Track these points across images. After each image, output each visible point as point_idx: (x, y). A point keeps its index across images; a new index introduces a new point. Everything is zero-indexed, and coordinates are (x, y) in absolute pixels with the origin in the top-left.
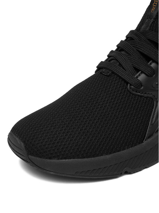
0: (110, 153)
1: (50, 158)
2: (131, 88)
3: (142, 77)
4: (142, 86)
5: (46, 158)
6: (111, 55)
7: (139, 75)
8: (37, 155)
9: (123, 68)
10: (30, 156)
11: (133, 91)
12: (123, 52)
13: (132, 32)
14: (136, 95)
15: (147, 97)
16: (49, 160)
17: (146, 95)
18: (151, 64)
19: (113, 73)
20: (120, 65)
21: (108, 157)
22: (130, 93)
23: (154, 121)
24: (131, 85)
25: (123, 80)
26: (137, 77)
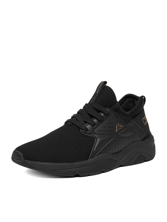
0: (69, 162)
1: (36, 161)
2: (82, 131)
3: (88, 126)
4: (88, 130)
5: (34, 161)
6: (74, 117)
7: (87, 125)
8: (29, 160)
9: (79, 121)
10: (25, 160)
11: (83, 133)
12: (80, 114)
13: (86, 104)
14: (84, 135)
15: (91, 137)
16: (35, 162)
17: (90, 136)
18: (93, 120)
19: (73, 124)
20: (77, 120)
21: (67, 164)
22: (82, 134)
23: (95, 149)
24: (82, 130)
25: (78, 127)
26: (85, 126)
